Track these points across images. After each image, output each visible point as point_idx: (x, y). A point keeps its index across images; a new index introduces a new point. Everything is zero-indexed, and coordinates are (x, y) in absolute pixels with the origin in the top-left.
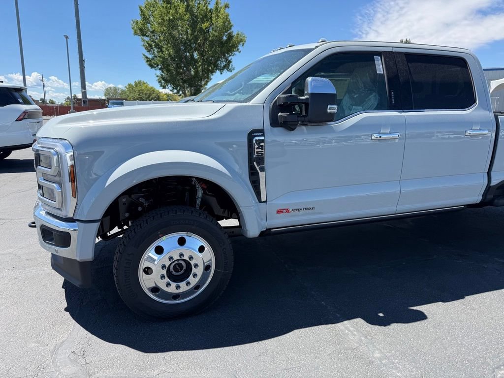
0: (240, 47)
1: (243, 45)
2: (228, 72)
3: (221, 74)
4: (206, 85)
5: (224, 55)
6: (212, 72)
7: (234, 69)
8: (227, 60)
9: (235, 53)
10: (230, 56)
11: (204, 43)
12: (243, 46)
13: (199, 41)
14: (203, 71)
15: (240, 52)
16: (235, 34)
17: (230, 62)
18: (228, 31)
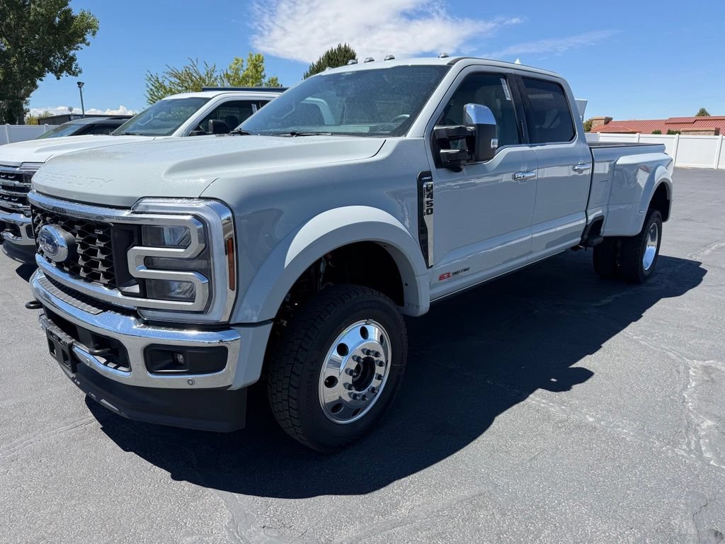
0: (88, 37)
1: (94, 33)
2: (69, 76)
3: (58, 79)
4: (28, 96)
5: (60, 49)
6: (40, 75)
7: (80, 72)
8: (66, 56)
9: (79, 45)
10: (71, 49)
11: (18, 24)
12: (93, 35)
13: (8, 20)
14: (21, 72)
15: (88, 44)
16: (76, 12)
17: (73, 59)
18: (62, 7)
